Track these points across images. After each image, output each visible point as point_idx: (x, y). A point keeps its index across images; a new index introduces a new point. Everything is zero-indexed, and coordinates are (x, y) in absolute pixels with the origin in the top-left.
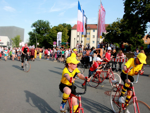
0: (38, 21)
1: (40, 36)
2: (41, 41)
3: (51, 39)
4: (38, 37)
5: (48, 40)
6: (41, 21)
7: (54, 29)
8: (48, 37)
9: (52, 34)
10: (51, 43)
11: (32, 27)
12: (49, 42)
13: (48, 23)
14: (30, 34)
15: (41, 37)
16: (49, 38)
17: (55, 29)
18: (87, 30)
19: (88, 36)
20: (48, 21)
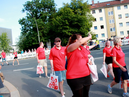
2: (47, 32)
3: (67, 23)
10: (67, 33)
12: (63, 31)
18: (108, 9)
19: (111, 17)
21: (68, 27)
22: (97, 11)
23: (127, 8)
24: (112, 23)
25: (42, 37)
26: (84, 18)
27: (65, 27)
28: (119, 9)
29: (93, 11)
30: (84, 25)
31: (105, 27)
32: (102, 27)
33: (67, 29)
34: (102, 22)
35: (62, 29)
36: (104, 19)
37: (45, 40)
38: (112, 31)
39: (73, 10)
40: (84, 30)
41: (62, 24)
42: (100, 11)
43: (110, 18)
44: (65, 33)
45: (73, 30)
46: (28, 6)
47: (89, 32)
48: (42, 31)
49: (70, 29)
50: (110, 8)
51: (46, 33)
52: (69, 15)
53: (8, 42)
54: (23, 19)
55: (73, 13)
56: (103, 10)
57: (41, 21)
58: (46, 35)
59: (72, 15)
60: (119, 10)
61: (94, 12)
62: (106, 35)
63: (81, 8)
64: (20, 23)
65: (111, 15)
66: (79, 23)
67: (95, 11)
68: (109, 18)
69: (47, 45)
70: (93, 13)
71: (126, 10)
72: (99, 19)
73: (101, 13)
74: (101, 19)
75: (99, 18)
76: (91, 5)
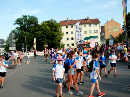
0: (23, 16)
6: (25, 16)
8: (40, 34)
10: (45, 43)
11: (15, 24)
12: (43, 41)
13: (35, 18)
16: (42, 35)
20: (35, 16)
21: (45, 39)
23: (91, 26)
25: (28, 44)
26: (56, 34)
27: (44, 39)
28: (85, 26)
29: (66, 26)
30: (56, 39)
32: (72, 39)
33: (45, 40)
34: (72, 35)
35: (42, 40)
36: (74, 33)
37: (30, 46)
39: (50, 28)
40: (55, 41)
41: (41, 37)
42: (72, 27)
44: (43, 42)
45: (49, 41)
46: (19, 21)
47: (60, 43)
48: (28, 40)
49: (47, 40)
51: (30, 42)
52: (47, 31)
54: (15, 31)
55: (50, 30)
56: (74, 26)
57: (28, 33)
58: (31, 43)
59: (49, 32)
60: (85, 28)
61: (67, 27)
62: (75, 45)
63: (55, 27)
66: (53, 37)
67: (68, 26)
69: (31, 50)
70: (66, 28)
71: (90, 27)
73: (72, 28)
74: (72, 33)
75: (71, 32)
76: (66, 21)
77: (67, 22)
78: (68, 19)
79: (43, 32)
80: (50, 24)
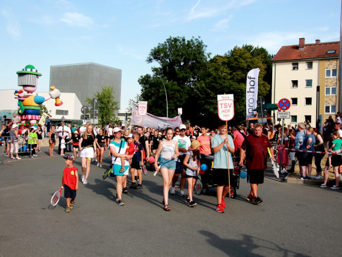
0: (169, 40)
1: (176, 87)
4: (172, 90)
5: (204, 99)
6: (176, 40)
7: (220, 62)
8: (203, 88)
9: (215, 78)
10: (212, 110)
11: (150, 60)
13: (200, 46)
14: (145, 81)
15: (178, 91)
16: (206, 92)
17: (224, 63)
18: (327, 63)
19: (330, 81)
20: (200, 40)
22: (303, 66)
24: (331, 94)
27: (210, 100)
29: (293, 64)
31: (314, 101)
33: (213, 103)
34: (309, 89)
35: (204, 104)
36: (314, 83)
38: (329, 112)
39: (229, 72)
41: (204, 96)
42: (310, 66)
43: (329, 83)
50: (331, 61)
52: (219, 81)
53: (114, 107)
56: (315, 64)
57: (174, 85)
61: (296, 66)
62: (314, 119)
64: (140, 83)
65: (331, 76)
67: (297, 64)
68: (326, 84)
70: (294, 68)
72: (305, 83)
73: (310, 70)
76: (296, 47)
77: (301, 49)
78: (302, 40)
79: (209, 84)
80: (232, 63)
